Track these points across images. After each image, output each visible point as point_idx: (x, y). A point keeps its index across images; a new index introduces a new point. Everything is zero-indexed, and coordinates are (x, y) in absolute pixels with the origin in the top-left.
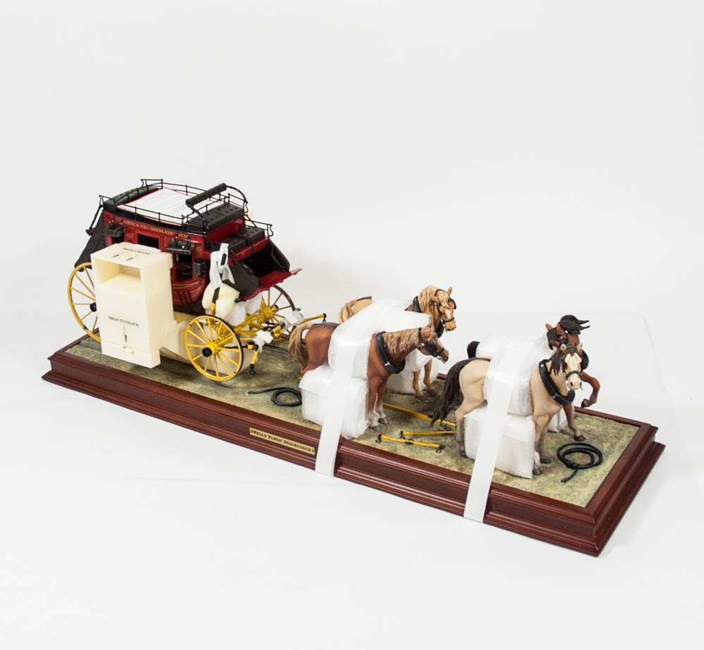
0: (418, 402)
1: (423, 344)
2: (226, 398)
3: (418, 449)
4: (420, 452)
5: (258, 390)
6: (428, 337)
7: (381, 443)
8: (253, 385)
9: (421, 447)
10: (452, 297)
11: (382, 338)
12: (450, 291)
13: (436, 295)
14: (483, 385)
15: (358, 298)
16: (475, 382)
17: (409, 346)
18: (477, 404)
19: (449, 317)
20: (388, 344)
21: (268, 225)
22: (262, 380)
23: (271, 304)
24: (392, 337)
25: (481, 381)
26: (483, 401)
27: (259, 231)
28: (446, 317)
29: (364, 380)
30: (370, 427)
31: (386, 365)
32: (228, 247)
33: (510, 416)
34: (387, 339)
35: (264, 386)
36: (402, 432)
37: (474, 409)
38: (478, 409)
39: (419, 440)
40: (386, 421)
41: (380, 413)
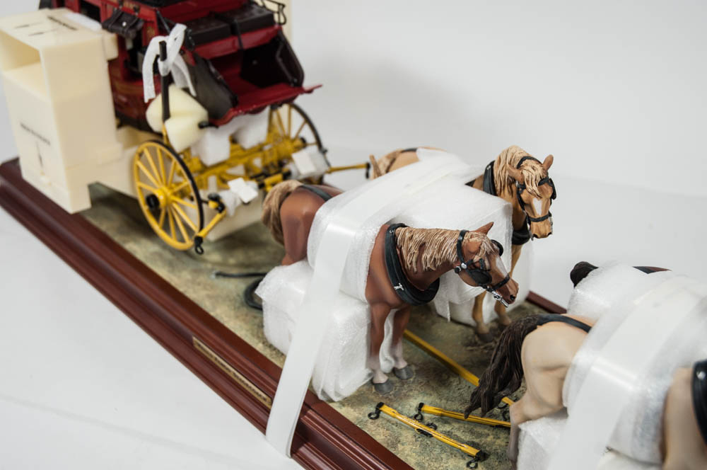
0: (475, 344)
1: (464, 266)
2: (179, 277)
3: (437, 450)
4: (438, 459)
5: (235, 271)
6: (476, 253)
7: (379, 421)
8: (232, 261)
9: (443, 447)
10: (552, 174)
11: (394, 237)
12: (549, 162)
13: (519, 167)
14: (562, 379)
15: (405, 147)
16: (548, 369)
17: (439, 263)
18: (547, 410)
19: (539, 212)
20: (404, 252)
21: (279, 4)
22: (251, 253)
23: (293, 135)
24: (411, 238)
25: (562, 370)
26: (560, 408)
27: (266, 13)
28: (533, 213)
29: (363, 303)
30: (372, 382)
31: (397, 288)
32: (186, 32)
33: (610, 456)
34: (403, 239)
35: (248, 266)
36: (421, 405)
37: (540, 416)
38: (549, 420)
39: (447, 428)
40: (404, 375)
41: (396, 359)
